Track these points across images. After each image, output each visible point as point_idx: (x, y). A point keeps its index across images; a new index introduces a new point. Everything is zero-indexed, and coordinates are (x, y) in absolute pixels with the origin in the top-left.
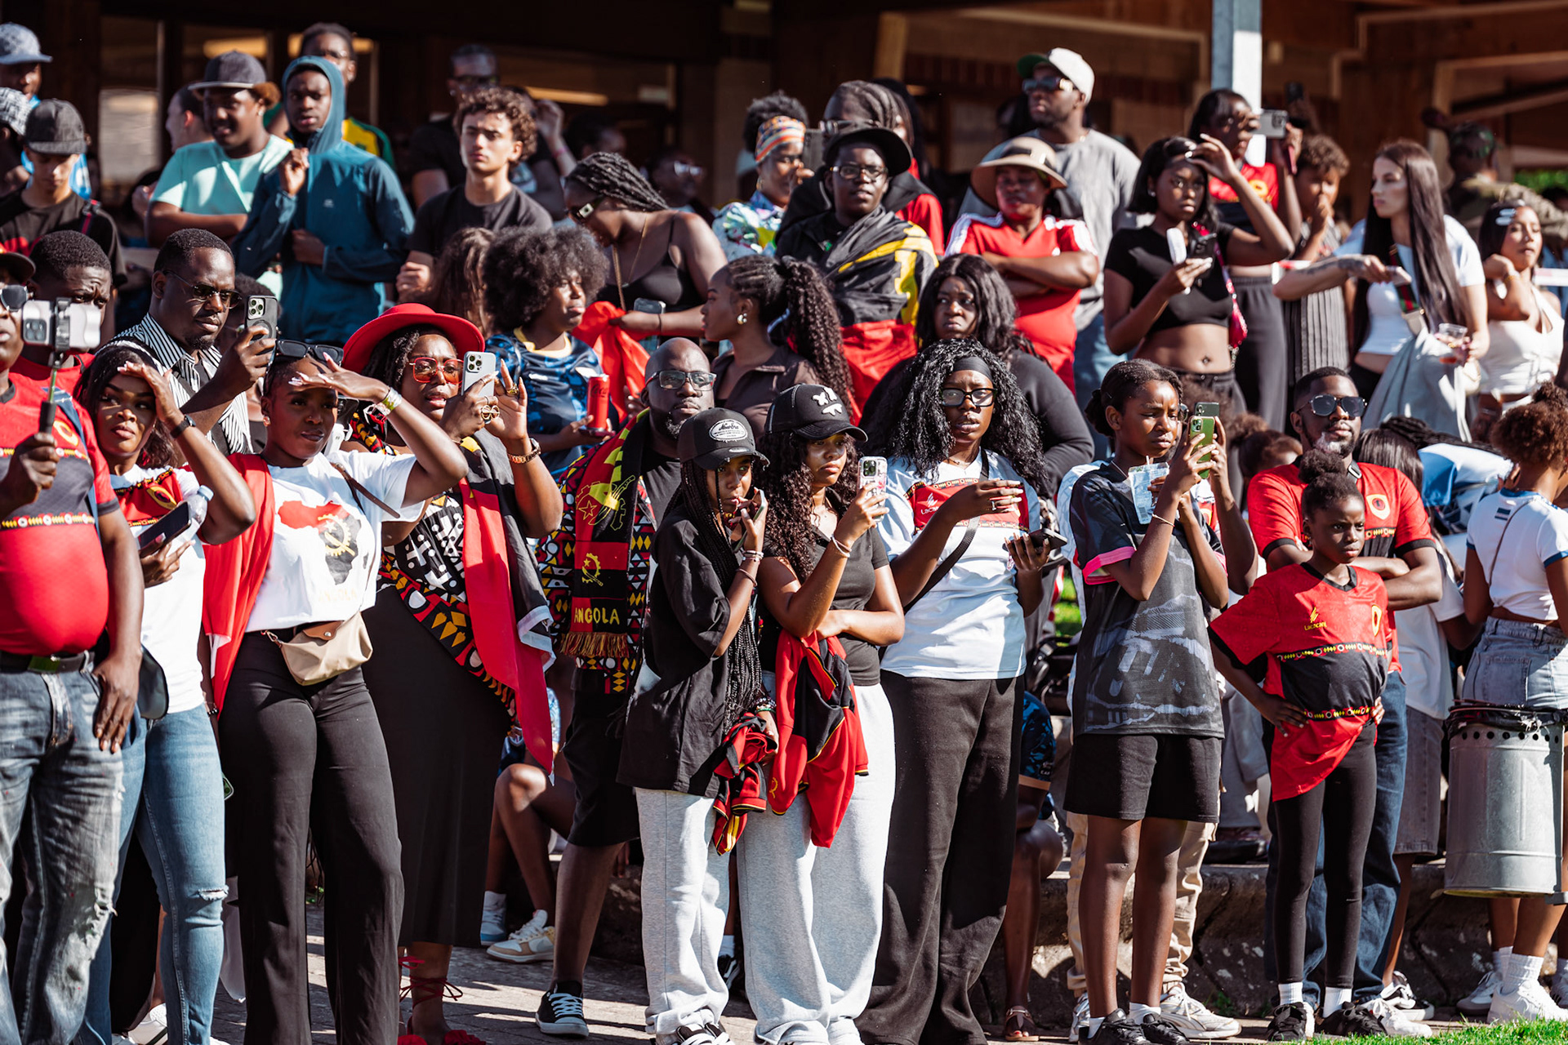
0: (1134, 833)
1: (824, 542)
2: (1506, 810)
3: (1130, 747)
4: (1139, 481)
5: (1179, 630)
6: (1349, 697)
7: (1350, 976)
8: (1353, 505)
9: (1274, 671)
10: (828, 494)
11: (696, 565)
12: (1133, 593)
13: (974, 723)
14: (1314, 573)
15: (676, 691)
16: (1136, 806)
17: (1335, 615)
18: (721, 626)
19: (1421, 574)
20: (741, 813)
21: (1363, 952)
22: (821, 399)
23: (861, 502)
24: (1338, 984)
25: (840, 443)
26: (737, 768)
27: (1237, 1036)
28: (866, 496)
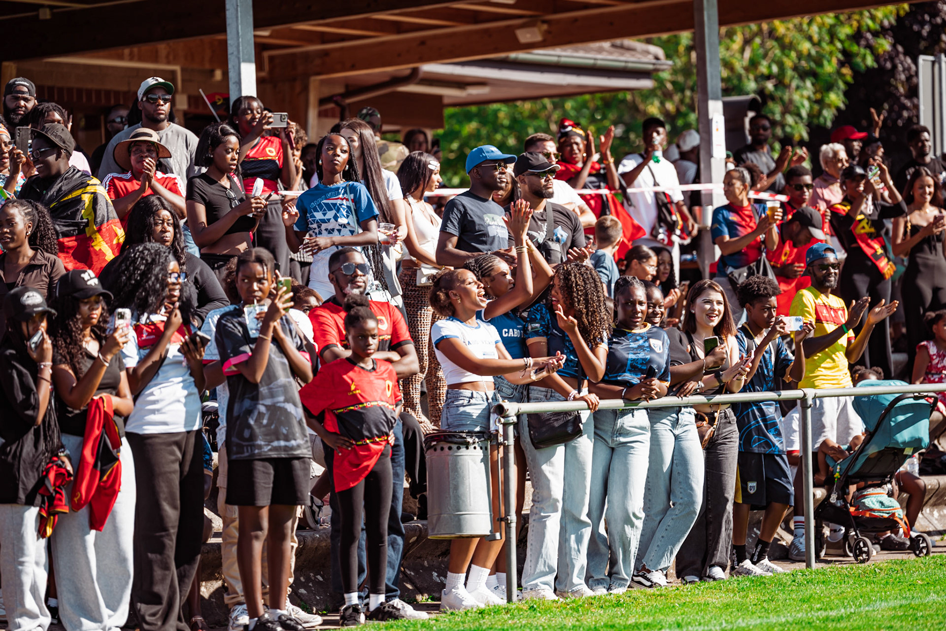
0: (265, 513)
1: (90, 357)
2: (461, 490)
3: (259, 466)
4: (251, 315)
5: (282, 399)
6: (375, 432)
7: (383, 588)
8: (371, 324)
9: (328, 417)
10: (92, 331)
11: (20, 374)
12: (250, 379)
14: (352, 363)
15: (14, 448)
16: (264, 497)
17: (367, 388)
18: (36, 407)
19: (407, 359)
20: (55, 514)
21: (389, 574)
22: (85, 276)
23: (117, 335)
24: (377, 592)
25: (97, 302)
26: (51, 489)
27: (320, 625)
28: (120, 331)
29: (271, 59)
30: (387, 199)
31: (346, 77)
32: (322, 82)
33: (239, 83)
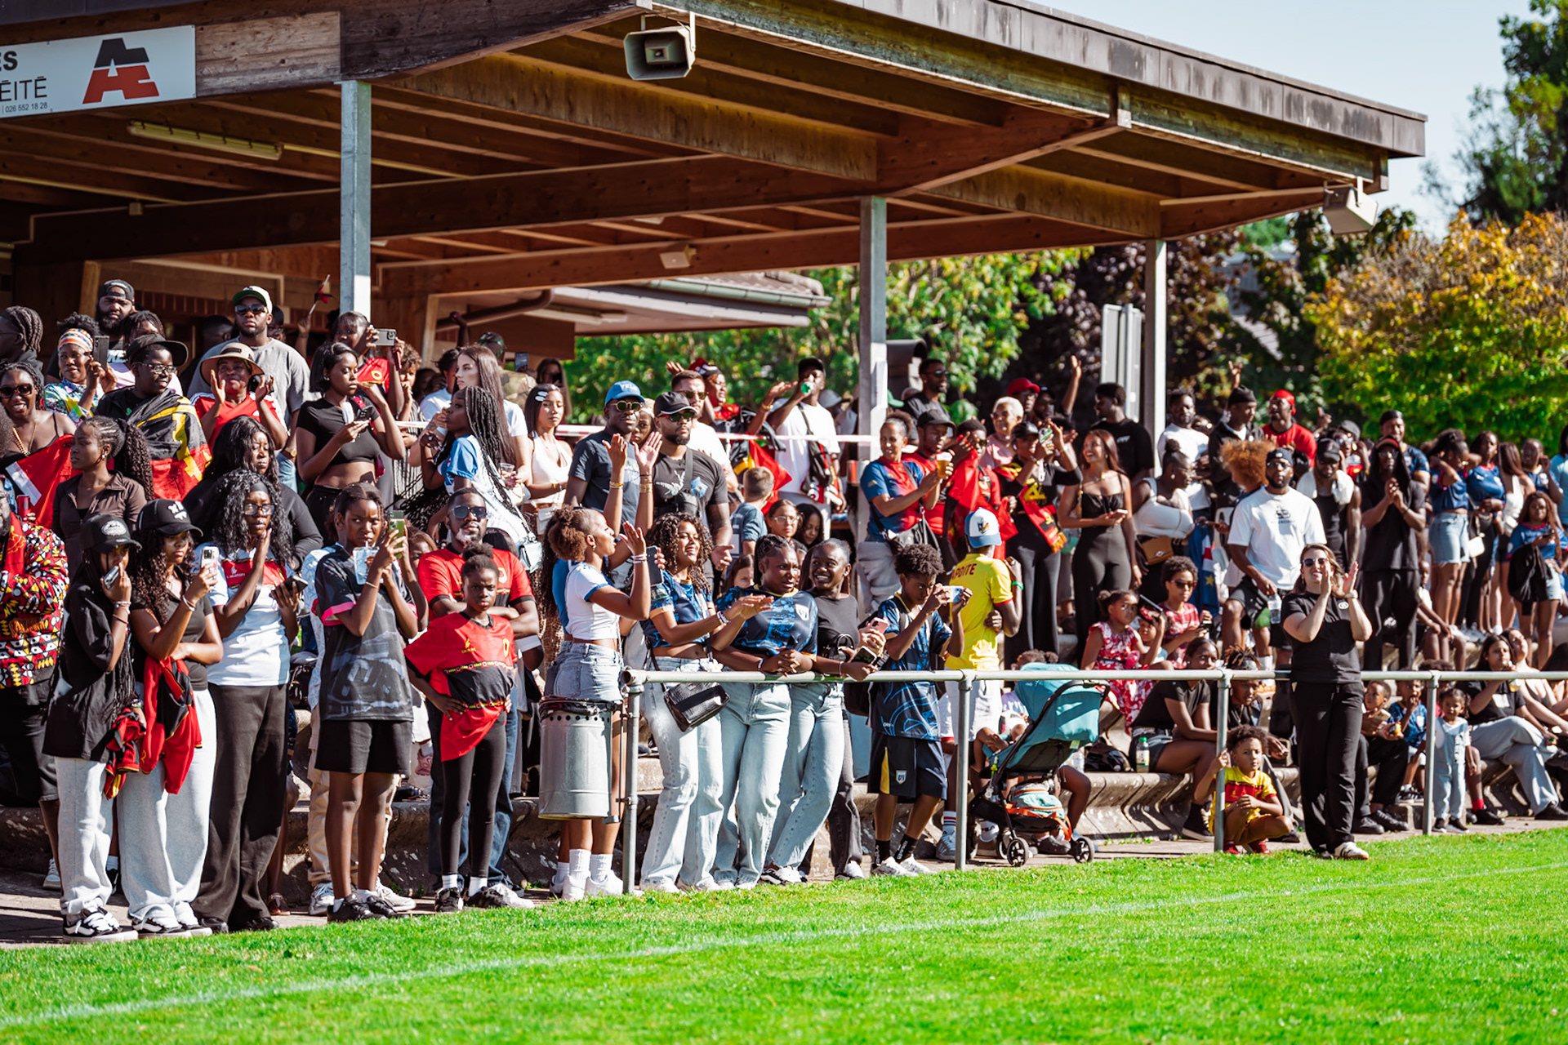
0: (359, 782)
1: (174, 599)
2: (579, 765)
3: (356, 728)
4: (359, 559)
5: (386, 654)
6: (491, 695)
7: (486, 871)
8: (488, 574)
9: (435, 677)
10: (176, 569)
11: (94, 613)
12: (353, 631)
13: (261, 714)
14: (465, 617)
15: (82, 695)
16: (360, 766)
17: (483, 645)
18: (109, 651)
19: (526, 618)
20: (122, 773)
21: (493, 856)
22: (173, 509)
23: (203, 576)
24: (479, 875)
25: (184, 538)
26: (121, 744)
27: (413, 909)
28: (206, 572)
29: (386, 272)
30: (508, 436)
31: (469, 298)
32: (442, 300)
33: (351, 298)
